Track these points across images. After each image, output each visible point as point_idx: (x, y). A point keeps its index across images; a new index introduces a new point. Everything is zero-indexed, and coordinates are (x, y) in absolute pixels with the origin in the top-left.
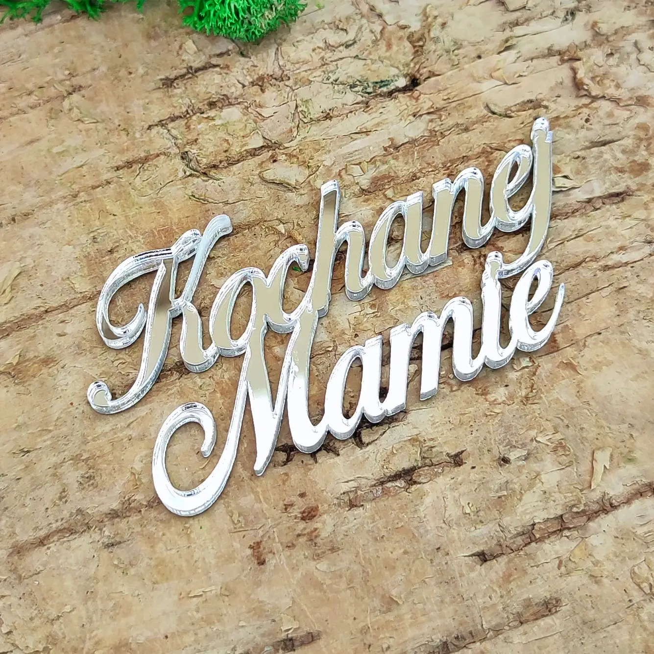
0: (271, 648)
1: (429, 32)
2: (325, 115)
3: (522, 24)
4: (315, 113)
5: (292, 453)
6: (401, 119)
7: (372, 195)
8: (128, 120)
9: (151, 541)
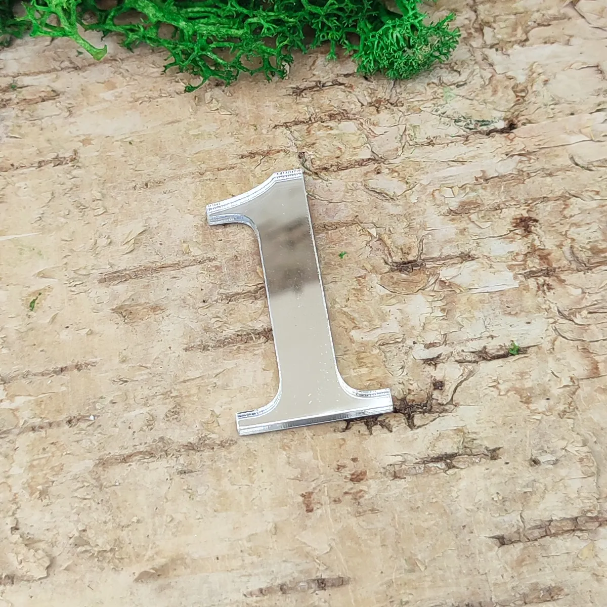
0: (305, 584)
1: (532, 86)
2: (429, 141)
4: (421, 138)
5: (351, 423)
6: (495, 156)
7: (458, 216)
8: (258, 117)
9: (219, 475)
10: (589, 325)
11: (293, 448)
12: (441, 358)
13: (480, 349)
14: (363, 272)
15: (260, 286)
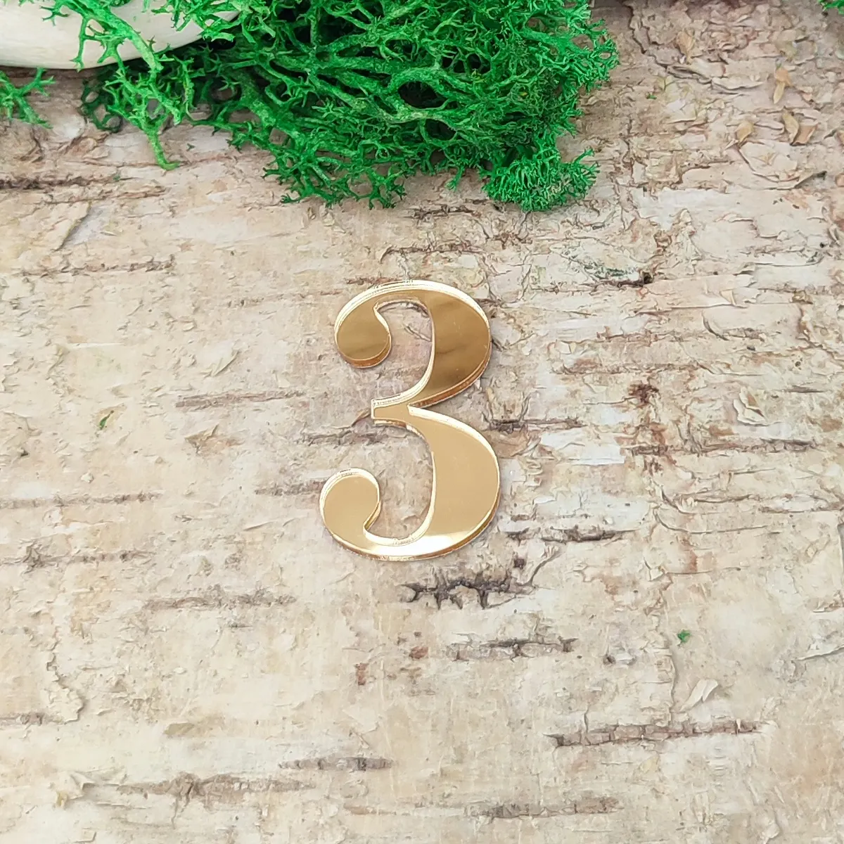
0: (345, 761)
1: (676, 236)
2: (553, 286)
3: (768, 253)
4: (545, 282)
5: (421, 593)
6: (622, 312)
7: (573, 376)
8: (374, 239)
9: (271, 633)
10: (694, 514)
11: (354, 614)
12: (528, 533)
13: (570, 527)
15: (346, 430)
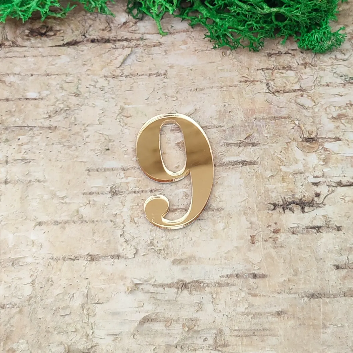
0: (247, 275)
2: (327, 84)
5: (276, 207)
7: (336, 120)
8: (250, 65)
9: (215, 223)
11: (249, 215)
12: (320, 183)
13: (338, 180)
14: (290, 141)
15: (242, 141)
